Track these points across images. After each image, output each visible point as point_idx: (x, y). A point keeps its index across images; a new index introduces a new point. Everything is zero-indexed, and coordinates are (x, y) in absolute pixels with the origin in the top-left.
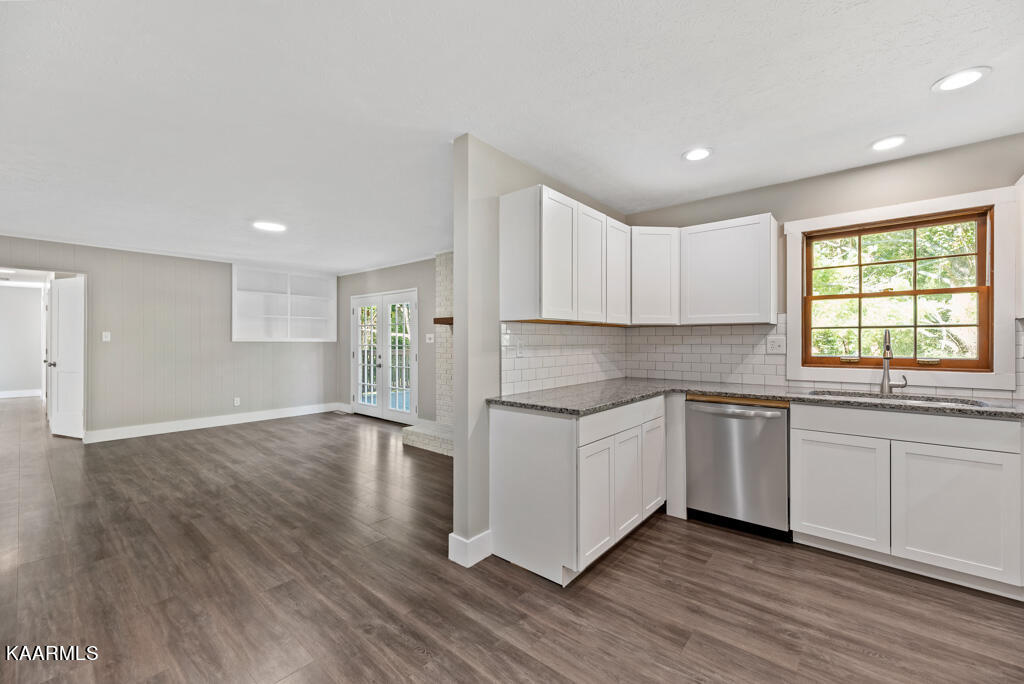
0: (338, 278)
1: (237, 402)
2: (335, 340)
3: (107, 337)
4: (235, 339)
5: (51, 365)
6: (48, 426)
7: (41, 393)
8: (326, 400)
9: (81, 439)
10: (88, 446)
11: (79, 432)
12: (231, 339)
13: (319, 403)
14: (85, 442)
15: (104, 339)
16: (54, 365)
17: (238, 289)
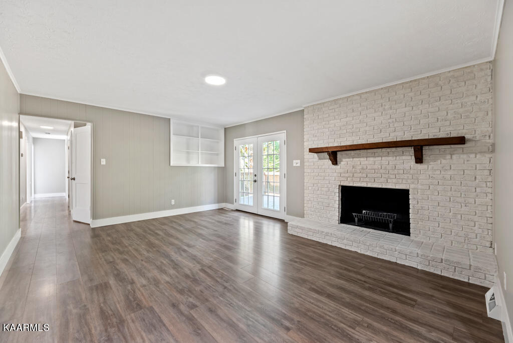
0: (225, 128)
1: (173, 202)
2: (224, 166)
3: (103, 162)
4: (171, 165)
5: (72, 179)
6: (70, 214)
7: (66, 195)
8: (219, 202)
9: (89, 224)
10: (94, 229)
11: (88, 220)
12: (170, 164)
13: (215, 203)
14: (92, 226)
15: (102, 163)
16: (74, 179)
17: (174, 134)
